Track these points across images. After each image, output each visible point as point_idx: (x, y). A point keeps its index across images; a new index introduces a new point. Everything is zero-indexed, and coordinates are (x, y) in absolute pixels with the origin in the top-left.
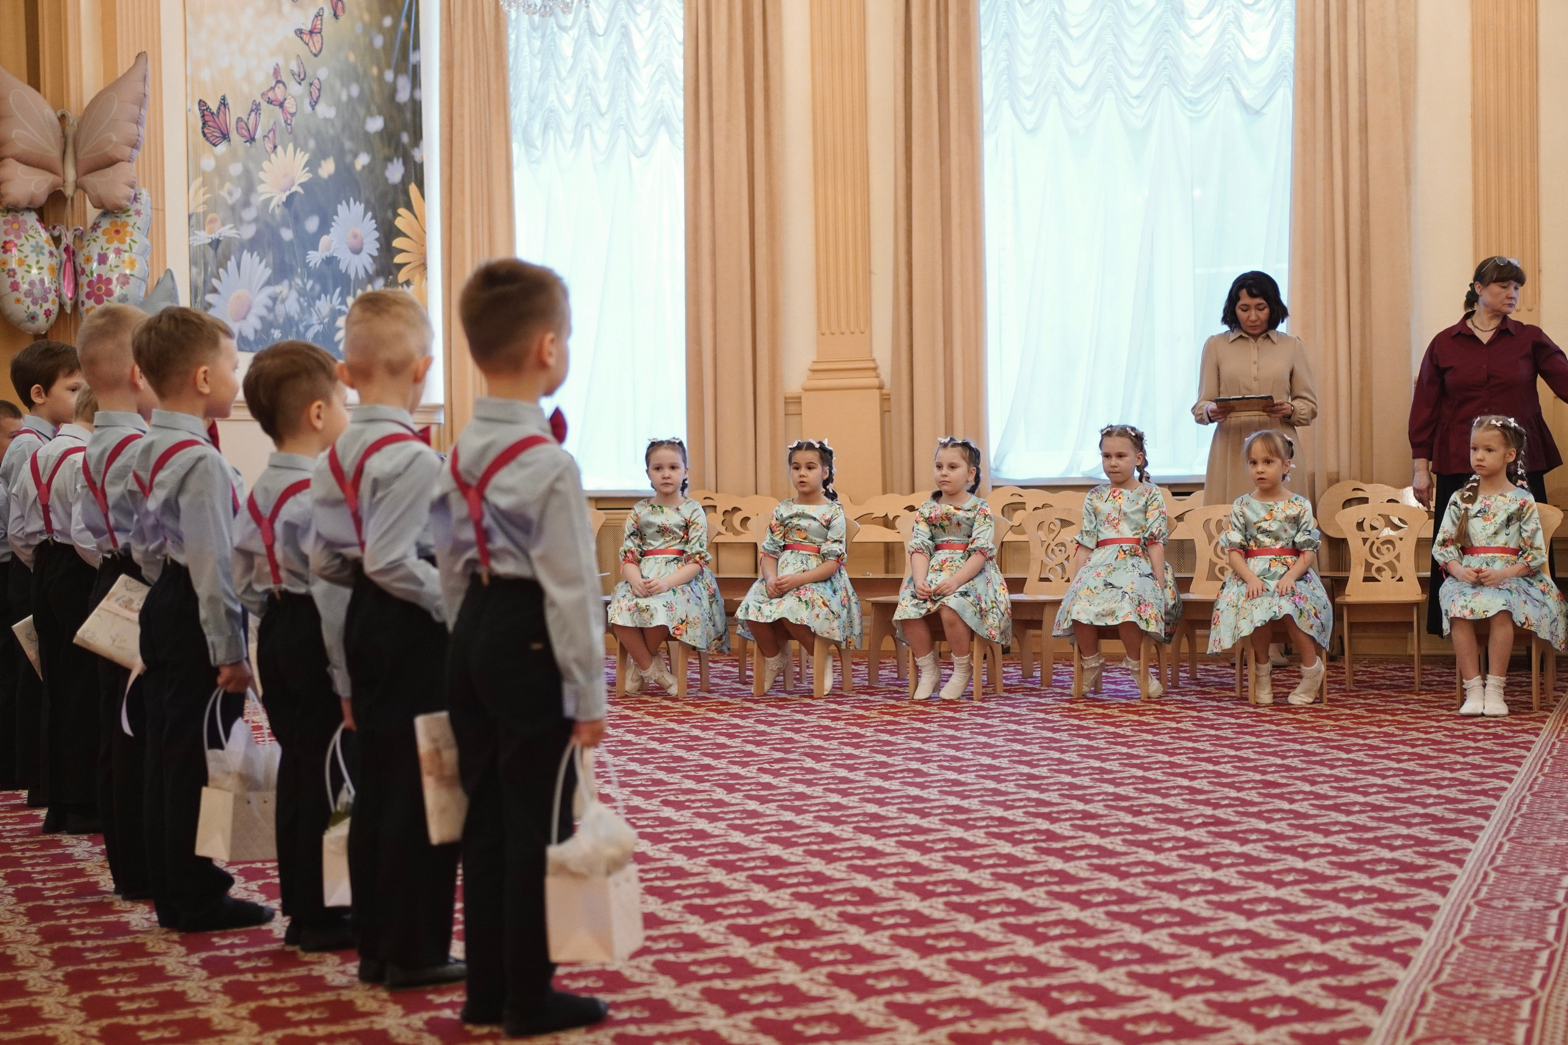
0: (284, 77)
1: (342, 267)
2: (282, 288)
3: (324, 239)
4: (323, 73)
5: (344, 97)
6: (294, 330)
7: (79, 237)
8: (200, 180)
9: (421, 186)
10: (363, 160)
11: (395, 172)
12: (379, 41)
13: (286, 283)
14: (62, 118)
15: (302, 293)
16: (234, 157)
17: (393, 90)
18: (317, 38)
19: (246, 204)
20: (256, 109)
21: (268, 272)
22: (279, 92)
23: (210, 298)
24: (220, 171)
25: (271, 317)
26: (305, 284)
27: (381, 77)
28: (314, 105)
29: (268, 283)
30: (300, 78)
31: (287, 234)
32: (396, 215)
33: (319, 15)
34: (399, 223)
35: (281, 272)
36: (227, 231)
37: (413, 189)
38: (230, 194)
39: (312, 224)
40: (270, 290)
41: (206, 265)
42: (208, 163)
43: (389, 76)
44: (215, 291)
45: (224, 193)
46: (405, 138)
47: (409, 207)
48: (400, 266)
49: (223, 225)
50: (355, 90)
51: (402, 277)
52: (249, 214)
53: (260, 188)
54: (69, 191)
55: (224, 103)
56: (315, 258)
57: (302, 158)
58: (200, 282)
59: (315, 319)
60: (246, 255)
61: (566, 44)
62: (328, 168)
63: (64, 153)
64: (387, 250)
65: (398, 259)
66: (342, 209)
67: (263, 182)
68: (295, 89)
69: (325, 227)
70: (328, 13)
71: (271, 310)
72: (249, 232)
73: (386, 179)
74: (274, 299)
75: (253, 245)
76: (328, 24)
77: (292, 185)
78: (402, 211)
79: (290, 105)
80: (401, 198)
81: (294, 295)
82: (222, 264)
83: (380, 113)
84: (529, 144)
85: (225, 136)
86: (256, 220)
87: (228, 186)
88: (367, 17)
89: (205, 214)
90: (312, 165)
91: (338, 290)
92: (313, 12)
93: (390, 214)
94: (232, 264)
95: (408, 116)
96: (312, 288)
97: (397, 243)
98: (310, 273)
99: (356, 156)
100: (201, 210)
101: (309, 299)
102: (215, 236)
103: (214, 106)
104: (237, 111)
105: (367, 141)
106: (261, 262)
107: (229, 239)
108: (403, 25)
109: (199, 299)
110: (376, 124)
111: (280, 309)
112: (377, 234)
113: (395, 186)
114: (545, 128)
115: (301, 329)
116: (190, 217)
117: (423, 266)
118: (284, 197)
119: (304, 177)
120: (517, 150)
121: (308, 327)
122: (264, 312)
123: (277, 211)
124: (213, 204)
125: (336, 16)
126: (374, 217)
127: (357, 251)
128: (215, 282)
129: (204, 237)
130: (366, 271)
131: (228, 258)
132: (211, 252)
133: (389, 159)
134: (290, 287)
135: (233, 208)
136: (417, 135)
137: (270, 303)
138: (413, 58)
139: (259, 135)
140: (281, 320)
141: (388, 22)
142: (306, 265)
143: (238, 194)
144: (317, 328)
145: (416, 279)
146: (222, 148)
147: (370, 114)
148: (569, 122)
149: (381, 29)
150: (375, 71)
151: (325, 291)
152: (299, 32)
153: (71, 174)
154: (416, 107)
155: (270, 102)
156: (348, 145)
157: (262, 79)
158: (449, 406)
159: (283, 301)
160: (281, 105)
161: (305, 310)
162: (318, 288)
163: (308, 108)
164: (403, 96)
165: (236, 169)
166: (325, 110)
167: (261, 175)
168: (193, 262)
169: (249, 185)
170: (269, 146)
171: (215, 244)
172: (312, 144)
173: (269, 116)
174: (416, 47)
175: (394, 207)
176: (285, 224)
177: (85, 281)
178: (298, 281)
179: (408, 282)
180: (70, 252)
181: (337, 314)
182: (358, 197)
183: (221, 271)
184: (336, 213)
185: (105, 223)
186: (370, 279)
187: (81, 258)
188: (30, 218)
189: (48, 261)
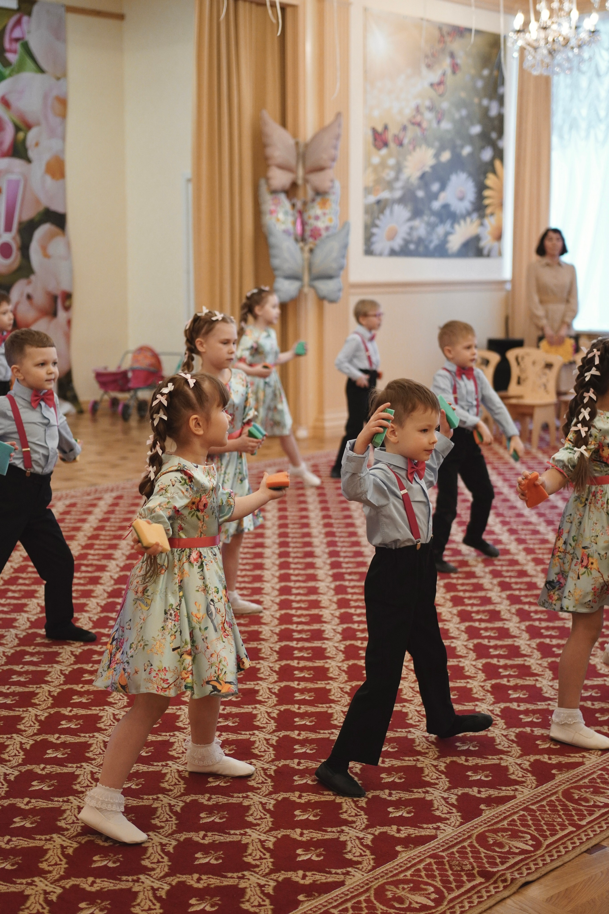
0: (422, 109)
1: (453, 208)
2: (417, 223)
3: (442, 195)
4: (445, 105)
5: (457, 116)
7: (305, 204)
8: (371, 169)
9: (502, 160)
10: (467, 150)
11: (487, 155)
12: (480, 84)
13: (419, 220)
14: (297, 144)
15: (428, 224)
16: (390, 155)
17: (487, 110)
18: (442, 87)
19: (397, 179)
20: (404, 128)
21: (409, 214)
22: (418, 119)
23: (375, 230)
24: (383, 164)
25: (409, 238)
26: (430, 220)
27: (480, 104)
28: (439, 122)
29: (409, 220)
30: (431, 109)
31: (420, 194)
32: (486, 177)
33: (444, 74)
34: (488, 182)
35: (416, 213)
36: (385, 195)
37: (497, 163)
38: (388, 175)
39: (435, 187)
40: (409, 224)
41: (373, 213)
42: (376, 160)
43: (485, 102)
44: (377, 226)
45: (384, 175)
46: (494, 135)
47: (494, 172)
48: (486, 206)
49: (384, 190)
50: (464, 112)
51: (488, 211)
52: (399, 185)
53: (406, 171)
54: (300, 182)
55: (386, 128)
56: (436, 205)
57: (431, 152)
58: (370, 221)
59: (435, 237)
60: (396, 207)
61: (584, 82)
62: (446, 156)
63: (297, 162)
64: (480, 197)
65: (487, 202)
66: (453, 177)
67: (406, 167)
68: (429, 115)
69: (443, 188)
70: (449, 71)
71: (409, 234)
72: (398, 194)
73: (480, 159)
74: (412, 228)
75: (401, 201)
76: (450, 79)
77: (424, 167)
78: (490, 175)
79: (425, 125)
80: (490, 169)
81: (423, 225)
82: (382, 211)
83: (480, 122)
84: (561, 137)
85: (386, 144)
86: (403, 188)
87: (387, 171)
88: (473, 71)
89: (374, 186)
90: (437, 155)
91: (449, 221)
92: (439, 72)
93: (482, 177)
94: (387, 212)
95: (496, 123)
96: (434, 221)
97: (486, 193)
98: (434, 213)
99: (462, 147)
100: (372, 184)
101: (432, 227)
102: (378, 198)
103: (380, 129)
104: (393, 131)
105: (470, 140)
106: (404, 209)
107: (387, 199)
108: (495, 73)
109: (369, 231)
110: (476, 129)
111: (415, 234)
112: (474, 189)
113: (486, 163)
114: (571, 128)
115: (427, 243)
116: (366, 188)
117: (501, 205)
118: (418, 174)
119: (430, 161)
120: (555, 140)
121: (431, 241)
122: (406, 236)
123: (415, 183)
124: (378, 181)
125: (454, 72)
126: (473, 180)
127: (461, 199)
128: (378, 222)
129: (372, 199)
130: (467, 210)
131: (385, 209)
132: (376, 207)
133: (483, 148)
134: (421, 221)
135: (389, 182)
136: (501, 132)
137: (409, 231)
138: (500, 90)
139: (406, 141)
140: (415, 239)
141: (486, 72)
142: (430, 209)
143: (392, 174)
145: (497, 212)
146: (384, 151)
147: (472, 124)
148: (583, 125)
149: (481, 77)
150: (476, 100)
151: (442, 221)
152: (432, 85)
153: (301, 172)
154: (501, 118)
155: (414, 124)
156: (459, 142)
157: (408, 111)
158: (513, 281)
159: (417, 229)
160: (419, 125)
161: (429, 233)
162: (437, 221)
163: (434, 125)
164: (494, 112)
165: (392, 162)
166: (446, 125)
167: (406, 163)
168: (366, 212)
169: (399, 169)
170: (411, 147)
171: (378, 202)
172: (437, 144)
173: (412, 132)
174: (503, 83)
175: (485, 174)
176: (419, 188)
177: (308, 228)
178: (426, 218)
179: (492, 214)
180: (301, 213)
181: (447, 234)
182: (463, 170)
183: (381, 217)
184: (449, 179)
185: (319, 199)
186: (469, 214)
187: (306, 216)
188: (283, 197)
189: (290, 219)
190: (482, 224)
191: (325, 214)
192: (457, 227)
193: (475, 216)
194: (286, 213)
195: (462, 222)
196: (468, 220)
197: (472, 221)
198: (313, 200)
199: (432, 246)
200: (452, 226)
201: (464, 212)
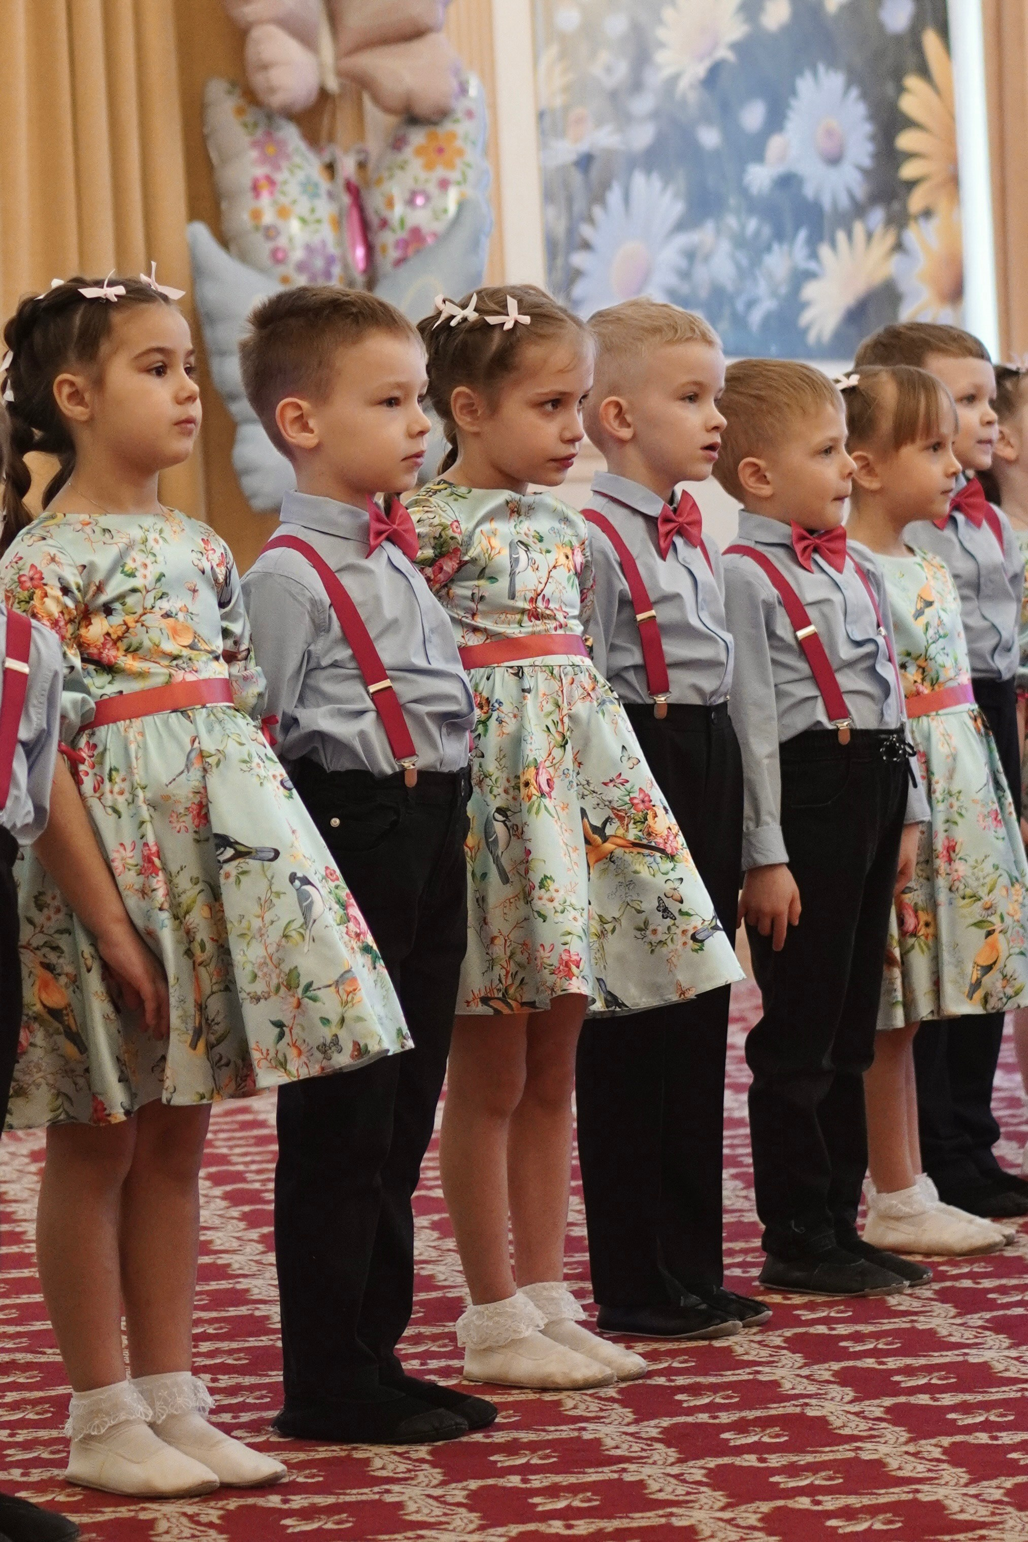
1: (809, 191)
2: (705, 236)
3: (775, 143)
6: (727, 312)
7: (363, 164)
8: (553, 50)
9: (944, 31)
11: (899, 11)
13: (709, 226)
15: (740, 242)
16: (612, 3)
19: (636, 85)
21: (678, 208)
23: (579, 259)
24: (591, 33)
25: (685, 289)
26: (743, 227)
29: (681, 226)
31: (710, 138)
32: (901, 89)
34: (909, 104)
35: (702, 206)
36: (604, 138)
37: (931, 40)
38: (609, 70)
39: (754, 116)
40: (683, 240)
41: (570, 200)
42: (569, 19)
44: (586, 246)
45: (596, 70)
47: (924, 71)
48: (911, 185)
49: (600, 123)
51: (916, 201)
52: (643, 104)
53: (661, 57)
56: (760, 177)
58: (560, 229)
59: (762, 288)
60: (639, 180)
62: (778, 12)
64: (888, 156)
65: (909, 171)
66: (805, 85)
67: (662, 45)
69: (776, 120)
71: (685, 275)
72: (643, 137)
74: (691, 255)
75: (653, 160)
77: (715, 46)
78: (913, 82)
80: (911, 59)
81: (725, 246)
82: (598, 197)
86: (655, 115)
87: (605, 56)
89: (566, 109)
90: (748, 8)
91: (803, 234)
93: (890, 88)
94: (614, 197)
96: (757, 233)
97: (906, 141)
98: (753, 205)
100: (558, 101)
101: (752, 252)
102: (583, 147)
106: (664, 189)
107: (610, 153)
109: (560, 262)
111: (701, 274)
112: (868, 128)
113: (898, 39)
115: (740, 306)
116: (541, 115)
117: (953, 181)
118: (700, 70)
119: (735, 30)
121: (751, 304)
122: (672, 280)
123: (693, 97)
124: (579, 91)
126: (864, 96)
127: (834, 160)
128: (586, 231)
129: (566, 151)
130: (852, 197)
131: (606, 186)
132: (577, 178)
134: (718, 232)
135: (614, 96)
137: (683, 263)
140: (703, 294)
142: (744, 191)
143: (622, 69)
144: (767, 305)
145: (942, 206)
151: (780, 235)
159: (707, 258)
161: (745, 274)
162: (767, 231)
165: (617, 25)
167: (661, 33)
168: (548, 197)
169: (641, 50)
171: (585, 162)
175: (897, 76)
176: (707, 119)
177: (387, 239)
178: (732, 221)
179: (927, 213)
180: (354, 191)
181: (801, 277)
182: (832, 63)
183: (597, 211)
184: (793, 92)
185: (417, 137)
186: (859, 210)
187: (374, 202)
188: (291, 134)
189: (325, 209)
190: (899, 247)
191: (444, 184)
192: (825, 251)
193: (877, 216)
194: (310, 189)
195: (841, 236)
196: (859, 229)
197: (869, 236)
198: (398, 143)
199: (756, 317)
200: (813, 255)
201: (844, 202)
